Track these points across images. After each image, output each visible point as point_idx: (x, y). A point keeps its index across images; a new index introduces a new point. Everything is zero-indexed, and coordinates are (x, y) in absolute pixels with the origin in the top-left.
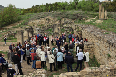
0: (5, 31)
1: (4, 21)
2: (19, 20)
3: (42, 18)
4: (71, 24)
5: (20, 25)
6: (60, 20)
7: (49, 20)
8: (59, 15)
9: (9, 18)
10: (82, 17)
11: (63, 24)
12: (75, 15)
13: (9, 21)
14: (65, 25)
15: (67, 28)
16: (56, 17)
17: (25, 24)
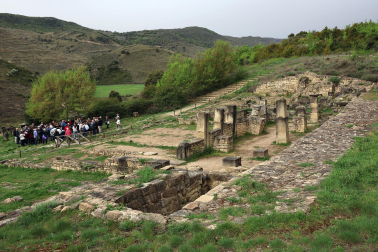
0: (202, 107)
1: (203, 83)
2: (239, 78)
3: (291, 75)
5: (238, 93)
6: (336, 83)
7: (307, 81)
8: (338, 67)
13: (214, 82)
14: (340, 99)
16: (328, 74)
17: (250, 90)
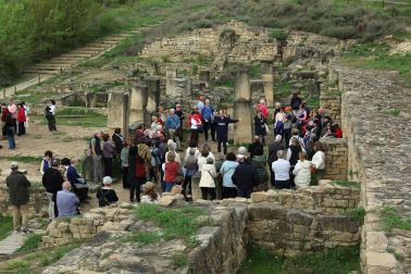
0: (49, 82)
1: (44, 38)
2: (106, 30)
3: (203, 26)
4: (324, 61)
5: (109, 57)
6: (282, 41)
7: (233, 37)
8: (280, 15)
9: (63, 24)
10: (379, 28)
11: (291, 61)
12: (352, 17)
13: (64, 37)
14: (297, 67)
15: (305, 76)
16: (266, 26)
17: (130, 51)
